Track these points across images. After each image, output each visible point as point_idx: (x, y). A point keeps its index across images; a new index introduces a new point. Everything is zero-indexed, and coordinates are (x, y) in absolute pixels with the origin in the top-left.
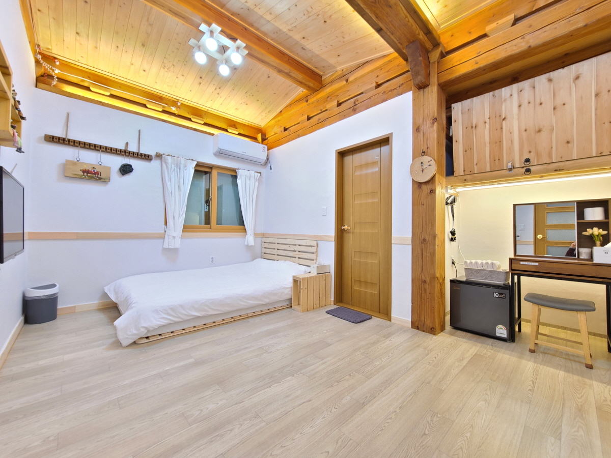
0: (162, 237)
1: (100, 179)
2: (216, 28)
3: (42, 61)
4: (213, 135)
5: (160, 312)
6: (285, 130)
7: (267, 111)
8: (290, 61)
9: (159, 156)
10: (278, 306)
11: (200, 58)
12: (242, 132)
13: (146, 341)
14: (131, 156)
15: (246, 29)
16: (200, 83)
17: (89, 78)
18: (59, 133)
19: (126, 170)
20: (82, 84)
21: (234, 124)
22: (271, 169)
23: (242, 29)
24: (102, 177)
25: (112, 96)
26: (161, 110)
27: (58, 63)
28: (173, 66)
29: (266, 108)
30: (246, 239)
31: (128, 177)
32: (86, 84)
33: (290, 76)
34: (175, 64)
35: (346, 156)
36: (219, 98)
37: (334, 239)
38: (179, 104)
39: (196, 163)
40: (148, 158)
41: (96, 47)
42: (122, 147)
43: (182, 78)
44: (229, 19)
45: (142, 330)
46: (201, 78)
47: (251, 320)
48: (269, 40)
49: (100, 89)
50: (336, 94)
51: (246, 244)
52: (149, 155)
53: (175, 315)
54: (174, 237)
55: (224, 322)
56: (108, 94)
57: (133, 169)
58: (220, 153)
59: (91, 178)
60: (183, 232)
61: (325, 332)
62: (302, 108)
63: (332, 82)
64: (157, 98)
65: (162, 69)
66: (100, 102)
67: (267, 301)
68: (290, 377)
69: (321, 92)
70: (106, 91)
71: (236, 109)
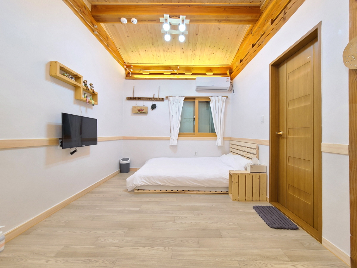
0: (169, 139)
1: (144, 113)
2: (167, 16)
3: (126, 68)
4: (195, 79)
5: (142, 178)
6: (241, 61)
7: (229, 53)
8: (226, 9)
9: (167, 98)
10: (219, 190)
11: (168, 38)
12: (216, 73)
13: (137, 191)
14: (155, 100)
15: (189, 6)
16: (183, 52)
17: (142, 69)
18: (131, 96)
19: (154, 107)
20: (140, 72)
21: (210, 69)
22: (234, 92)
23: (187, 8)
24: (144, 112)
25: (150, 74)
26: (170, 74)
27: (132, 67)
28: (168, 49)
29: (227, 51)
30: (217, 142)
31: (155, 110)
32: (141, 72)
33: (229, 20)
34: (168, 47)
35: (280, 67)
36: (196, 56)
37: (268, 144)
38: (178, 68)
39: (184, 98)
40: (162, 99)
41: (140, 54)
42: (152, 97)
43: (174, 53)
44: (178, 6)
45: (134, 185)
46: (182, 49)
47: (193, 195)
48: (206, 4)
49: (146, 72)
50: (271, 14)
51: (217, 144)
52: (163, 98)
53: (149, 181)
54: (174, 139)
55: (178, 192)
56: (149, 73)
57: (156, 106)
58: (199, 89)
59: (141, 112)
60: (178, 137)
61: (232, 223)
62: (249, 40)
63: (267, 6)
64: (168, 68)
65: (165, 52)
66: (145, 78)
67: (207, 185)
68: (162, 248)
69: (260, 19)
70: (148, 72)
71: (209, 59)
